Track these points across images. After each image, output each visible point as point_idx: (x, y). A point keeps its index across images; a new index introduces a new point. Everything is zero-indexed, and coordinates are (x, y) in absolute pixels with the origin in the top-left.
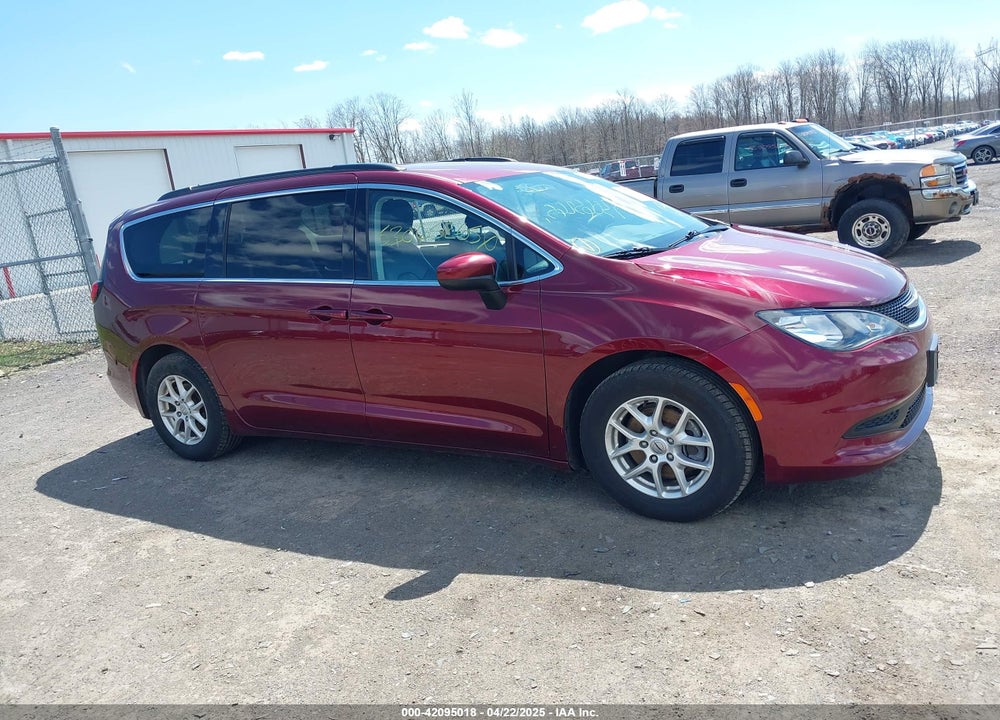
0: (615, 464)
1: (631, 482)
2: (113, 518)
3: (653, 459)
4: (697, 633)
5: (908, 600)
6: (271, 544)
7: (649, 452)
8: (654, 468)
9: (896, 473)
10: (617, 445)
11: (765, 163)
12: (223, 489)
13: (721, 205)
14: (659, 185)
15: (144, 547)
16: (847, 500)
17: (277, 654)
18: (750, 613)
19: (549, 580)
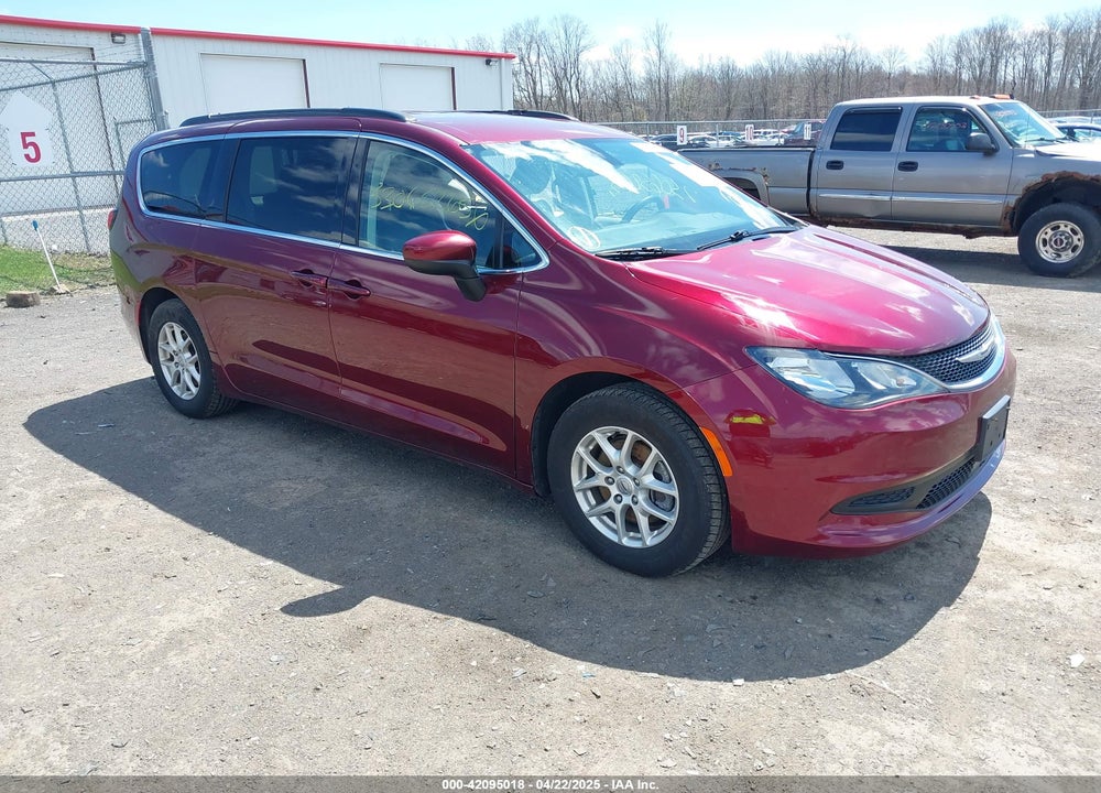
0: (580, 497)
1: (594, 521)
2: (76, 468)
3: (618, 499)
4: (578, 719)
5: (842, 724)
6: (208, 526)
7: (614, 490)
8: (618, 509)
9: (922, 557)
10: (585, 476)
11: (952, 144)
12: (197, 454)
13: (884, 191)
14: (816, 157)
15: (86, 507)
16: (845, 580)
17: (139, 656)
18: (651, 705)
19: (458, 620)
